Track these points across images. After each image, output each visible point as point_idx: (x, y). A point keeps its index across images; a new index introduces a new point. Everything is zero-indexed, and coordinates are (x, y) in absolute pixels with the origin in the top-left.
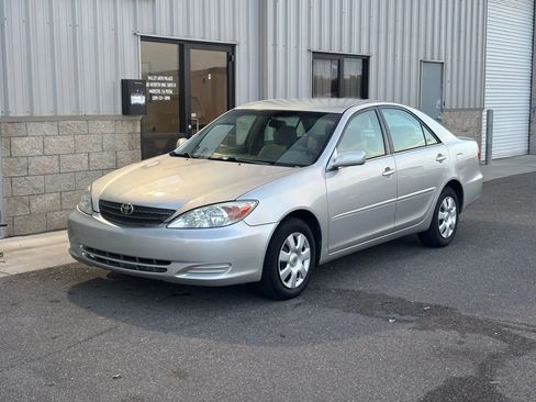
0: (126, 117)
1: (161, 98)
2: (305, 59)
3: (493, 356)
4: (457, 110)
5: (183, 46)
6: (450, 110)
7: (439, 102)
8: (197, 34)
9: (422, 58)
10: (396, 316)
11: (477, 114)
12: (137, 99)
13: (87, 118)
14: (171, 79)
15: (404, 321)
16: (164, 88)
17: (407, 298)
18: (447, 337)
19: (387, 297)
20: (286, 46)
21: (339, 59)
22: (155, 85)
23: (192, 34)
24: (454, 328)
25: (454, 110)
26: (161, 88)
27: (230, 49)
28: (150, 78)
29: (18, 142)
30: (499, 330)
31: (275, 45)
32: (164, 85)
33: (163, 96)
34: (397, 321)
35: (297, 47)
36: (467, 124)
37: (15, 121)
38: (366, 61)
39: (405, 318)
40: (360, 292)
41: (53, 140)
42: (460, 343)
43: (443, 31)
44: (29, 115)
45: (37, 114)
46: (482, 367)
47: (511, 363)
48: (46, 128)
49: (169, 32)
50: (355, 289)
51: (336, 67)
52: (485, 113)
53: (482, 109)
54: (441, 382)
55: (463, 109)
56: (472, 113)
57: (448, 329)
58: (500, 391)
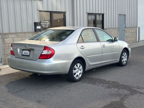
0: (36, 32)
1: (45, 27)
2: (86, 15)
3: (126, 95)
4: (130, 27)
5: (51, 13)
6: (128, 28)
7: (124, 25)
8: (55, 9)
9: (119, 14)
10: (102, 85)
11: (136, 28)
12: (38, 27)
13: (25, 33)
14: (48, 22)
15: (104, 86)
16: (46, 24)
17: (106, 80)
18: (114, 90)
19: (101, 79)
20: (80, 12)
21: (95, 15)
22: (44, 23)
23: (53, 9)
24: (117, 88)
25: (129, 28)
26: (45, 24)
27: (64, 13)
28: (42, 22)
29: (6, 40)
30: (129, 88)
31: (77, 12)
32: (46, 23)
33: (46, 26)
34: (102, 86)
35: (83, 12)
36: (133, 31)
37: (5, 34)
38: (103, 15)
39: (104, 85)
40: (94, 78)
41: (16, 39)
42: (118, 92)
43: (125, 6)
44: (9, 32)
45: (11, 32)
46: (122, 99)
47: (130, 97)
48: (13, 36)
49: (47, 9)
50: (93, 77)
51: (95, 17)
52: (138, 28)
53: (137, 27)
54: (109, 103)
55: (132, 27)
56: (134, 28)
57: (115, 88)
58: (125, 105)
